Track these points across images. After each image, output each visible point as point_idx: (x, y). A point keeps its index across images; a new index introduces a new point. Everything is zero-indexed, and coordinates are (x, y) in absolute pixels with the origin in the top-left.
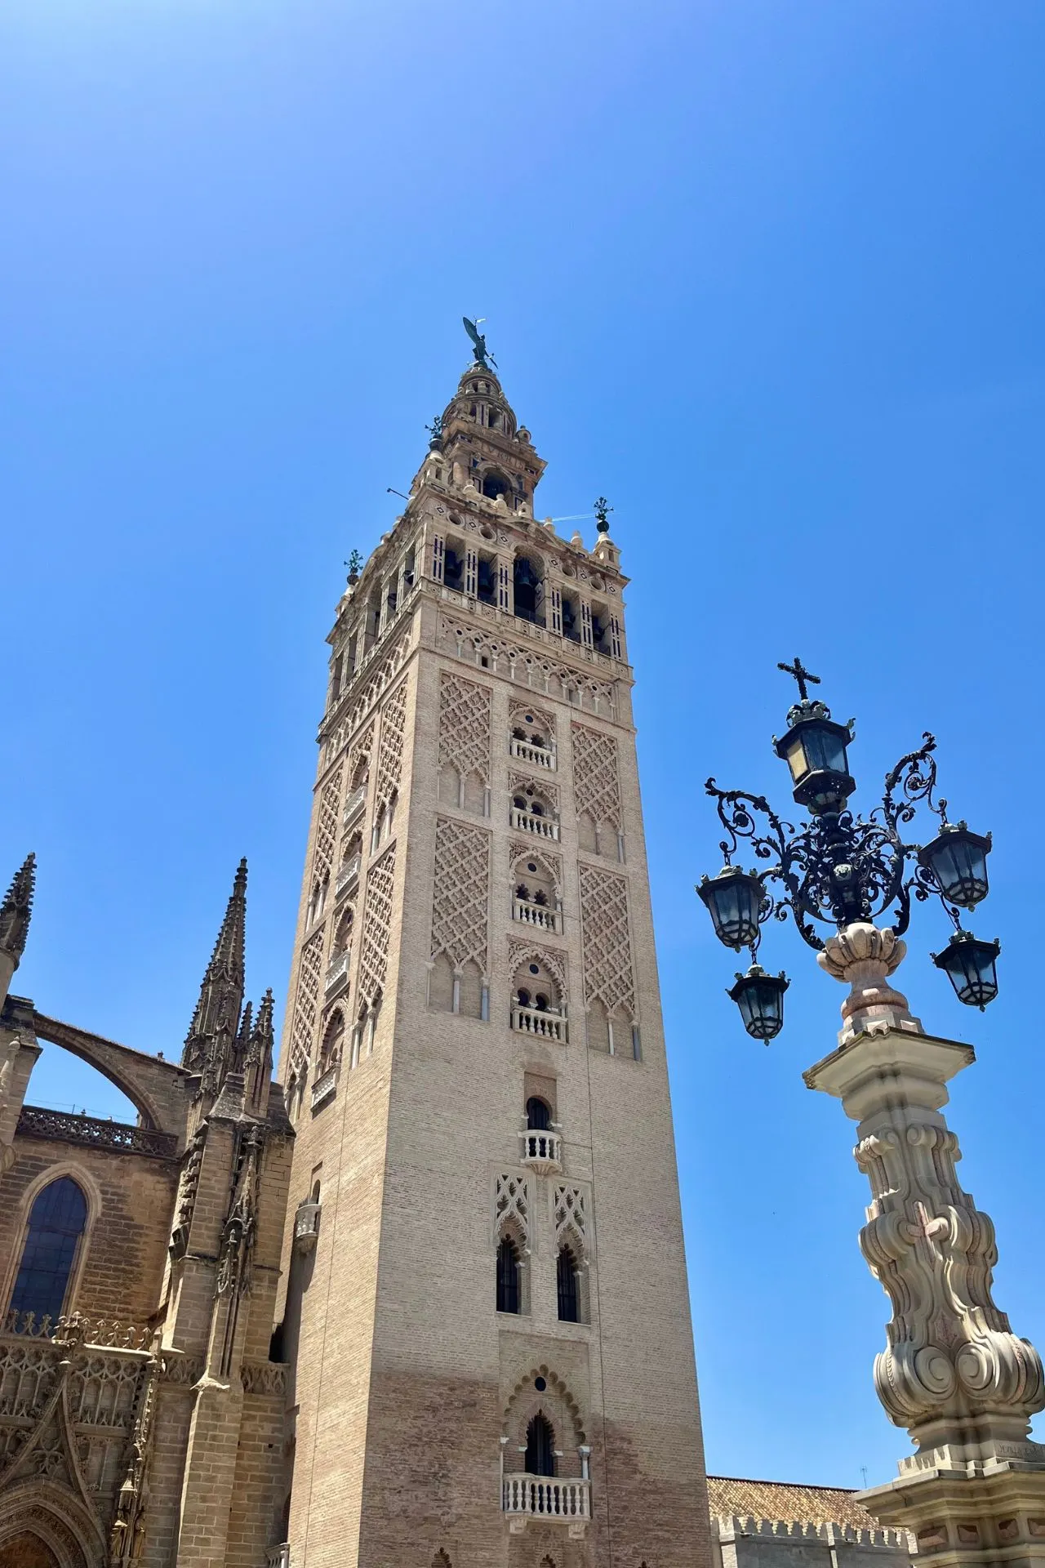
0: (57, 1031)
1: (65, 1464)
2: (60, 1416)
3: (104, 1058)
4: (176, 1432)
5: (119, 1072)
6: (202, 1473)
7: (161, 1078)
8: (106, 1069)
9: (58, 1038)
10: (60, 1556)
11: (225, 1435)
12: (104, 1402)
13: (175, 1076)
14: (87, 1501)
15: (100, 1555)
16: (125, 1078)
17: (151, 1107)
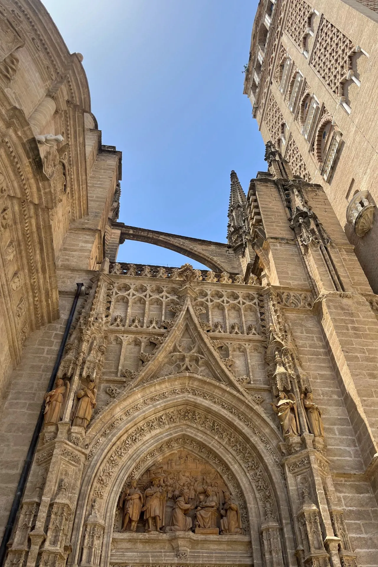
0: (148, 234)
1: (207, 364)
2: (191, 327)
3: (179, 244)
4: (313, 340)
5: (191, 249)
6: (359, 355)
7: (218, 250)
8: (182, 249)
9: (149, 238)
10: (227, 458)
11: (367, 327)
12: (231, 319)
13: (227, 249)
14: (241, 390)
15: (274, 443)
16: (196, 251)
17: (216, 263)
